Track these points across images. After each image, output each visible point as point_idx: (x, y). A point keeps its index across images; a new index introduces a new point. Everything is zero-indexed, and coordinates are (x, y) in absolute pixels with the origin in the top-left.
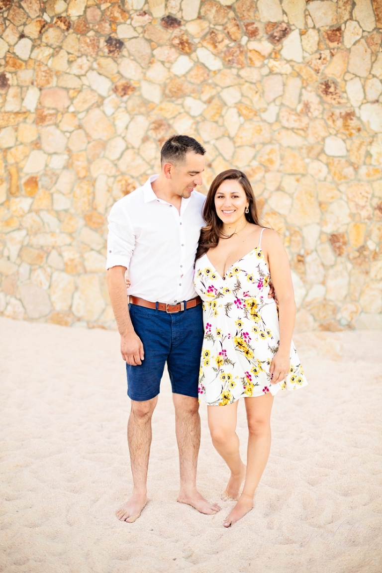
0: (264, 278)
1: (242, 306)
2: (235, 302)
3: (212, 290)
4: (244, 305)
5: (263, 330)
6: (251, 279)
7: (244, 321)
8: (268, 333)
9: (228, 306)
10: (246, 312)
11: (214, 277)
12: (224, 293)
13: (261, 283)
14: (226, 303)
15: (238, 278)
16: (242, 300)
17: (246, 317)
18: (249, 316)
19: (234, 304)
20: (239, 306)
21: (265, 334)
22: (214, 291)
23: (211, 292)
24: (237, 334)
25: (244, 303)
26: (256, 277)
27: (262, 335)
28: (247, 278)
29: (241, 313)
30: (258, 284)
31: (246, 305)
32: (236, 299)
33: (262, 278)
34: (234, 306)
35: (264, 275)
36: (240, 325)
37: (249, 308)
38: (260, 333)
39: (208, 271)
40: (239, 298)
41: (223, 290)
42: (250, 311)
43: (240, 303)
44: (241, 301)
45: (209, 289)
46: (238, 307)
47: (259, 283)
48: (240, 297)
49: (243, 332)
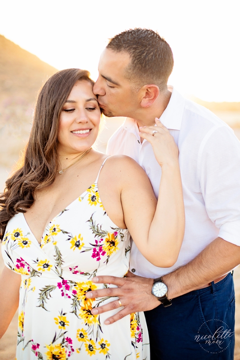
0: (104, 238)
1: (70, 293)
2: (59, 285)
3: (23, 265)
4: (75, 292)
5: (94, 339)
6: (78, 246)
7: (70, 318)
8: (103, 346)
9: (46, 291)
10: (75, 304)
11: (26, 243)
12: (40, 269)
13: (98, 249)
14: (43, 286)
15: (57, 245)
16: (72, 282)
17: (75, 312)
18: (80, 312)
19: (58, 287)
20: (66, 292)
21: (97, 346)
22: (26, 267)
23: (21, 268)
24: (54, 341)
25: (74, 288)
26: (88, 239)
27: (90, 346)
28: (70, 244)
29: (66, 304)
30: (91, 252)
31: (78, 291)
32: (61, 281)
33: (98, 238)
34: (57, 292)
35: (104, 233)
36: (63, 325)
37: (81, 297)
38: (89, 343)
39: (17, 235)
40: (65, 279)
41: (39, 265)
42: (82, 304)
43: (67, 288)
44: (69, 284)
45: (19, 264)
46: (63, 294)
47: (95, 250)
48: (68, 276)
49: (66, 336)
